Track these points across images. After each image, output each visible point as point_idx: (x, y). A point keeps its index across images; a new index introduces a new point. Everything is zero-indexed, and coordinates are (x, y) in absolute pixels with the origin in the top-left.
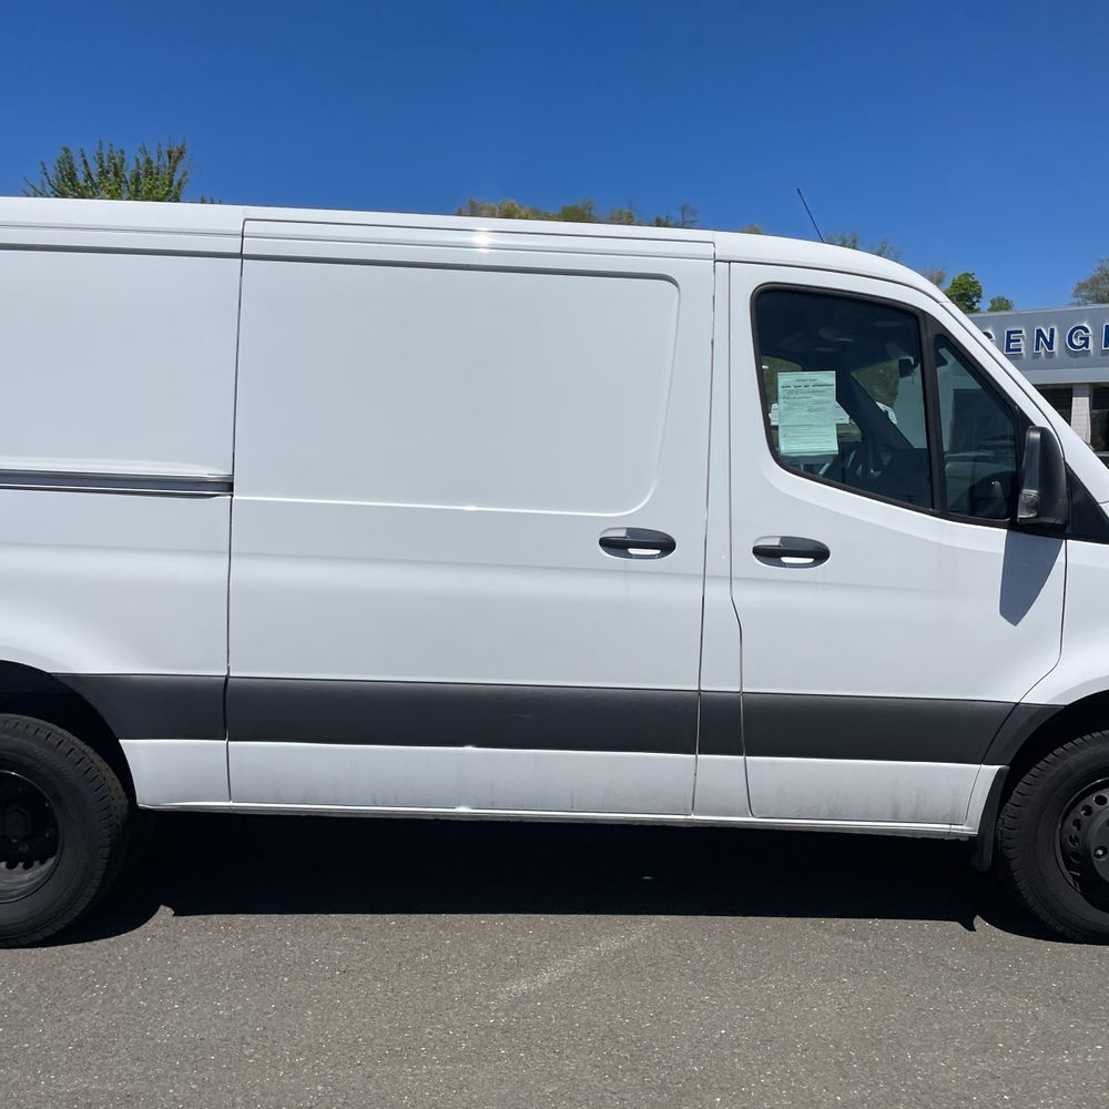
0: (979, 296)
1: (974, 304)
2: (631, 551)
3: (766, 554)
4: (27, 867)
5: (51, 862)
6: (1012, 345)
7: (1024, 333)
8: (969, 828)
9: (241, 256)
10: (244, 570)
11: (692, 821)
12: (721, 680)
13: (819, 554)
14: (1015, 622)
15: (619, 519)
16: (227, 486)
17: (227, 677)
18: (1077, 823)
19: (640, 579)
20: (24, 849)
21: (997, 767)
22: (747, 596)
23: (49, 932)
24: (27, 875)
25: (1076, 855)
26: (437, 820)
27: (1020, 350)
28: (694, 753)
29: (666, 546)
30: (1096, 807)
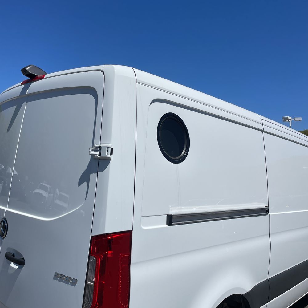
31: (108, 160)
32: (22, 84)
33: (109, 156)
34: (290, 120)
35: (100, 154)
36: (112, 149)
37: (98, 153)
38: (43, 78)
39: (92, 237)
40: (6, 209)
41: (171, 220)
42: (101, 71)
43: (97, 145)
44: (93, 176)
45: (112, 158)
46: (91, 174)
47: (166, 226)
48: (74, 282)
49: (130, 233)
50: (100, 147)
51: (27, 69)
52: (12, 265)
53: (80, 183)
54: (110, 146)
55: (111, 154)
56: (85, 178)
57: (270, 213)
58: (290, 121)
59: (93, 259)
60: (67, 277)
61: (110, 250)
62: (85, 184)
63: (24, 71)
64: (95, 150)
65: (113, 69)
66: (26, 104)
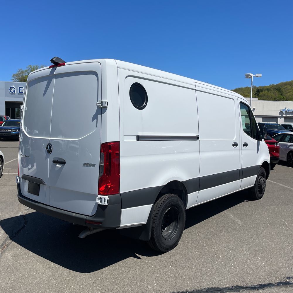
9: (196, 90)
17: (199, 178)
19: (235, 151)
29: (237, 145)
31: (106, 108)
32: (50, 68)
33: (107, 106)
34: (252, 76)
35: (102, 105)
36: (108, 102)
37: (101, 105)
38: (64, 64)
39: (101, 144)
40: (49, 138)
41: (139, 138)
42: (99, 62)
43: (100, 101)
44: (99, 116)
45: (108, 107)
46: (98, 116)
47: (136, 141)
48: (94, 165)
49: (119, 142)
50: (102, 102)
51: (54, 60)
52: (57, 165)
53: (93, 120)
54: (107, 101)
55: (108, 105)
56: (95, 117)
57: (200, 139)
58: (251, 78)
59: (103, 154)
60: (90, 164)
61: (110, 149)
62: (95, 120)
63: (52, 61)
64: (99, 103)
65: (105, 61)
66: (54, 80)
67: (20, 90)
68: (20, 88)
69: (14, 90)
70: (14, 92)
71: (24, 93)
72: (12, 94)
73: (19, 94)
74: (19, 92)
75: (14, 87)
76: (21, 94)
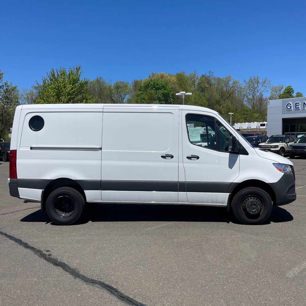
0: (293, 92)
1: (291, 94)
2: (166, 158)
3: (189, 158)
4: (68, 213)
5: (72, 212)
6: (297, 107)
7: (300, 103)
8: (225, 204)
9: (103, 112)
10: (104, 162)
11: (178, 204)
12: (182, 179)
13: (198, 158)
14: (231, 169)
15: (164, 153)
16: (101, 149)
17: (101, 180)
18: (244, 203)
19: (168, 162)
20: (68, 210)
21: (229, 194)
22: (186, 165)
23: (73, 223)
24: (69, 214)
25: (244, 209)
26: (135, 204)
27: (299, 108)
28: (178, 192)
29: (172, 157)
30: (247, 200)
47: (30, 150)
49: (16, 150)
67: (296, 106)
68: (296, 104)
69: (291, 107)
70: (291, 108)
71: (300, 108)
72: (289, 111)
73: (295, 110)
74: (296, 108)
75: (291, 103)
76: (298, 110)
